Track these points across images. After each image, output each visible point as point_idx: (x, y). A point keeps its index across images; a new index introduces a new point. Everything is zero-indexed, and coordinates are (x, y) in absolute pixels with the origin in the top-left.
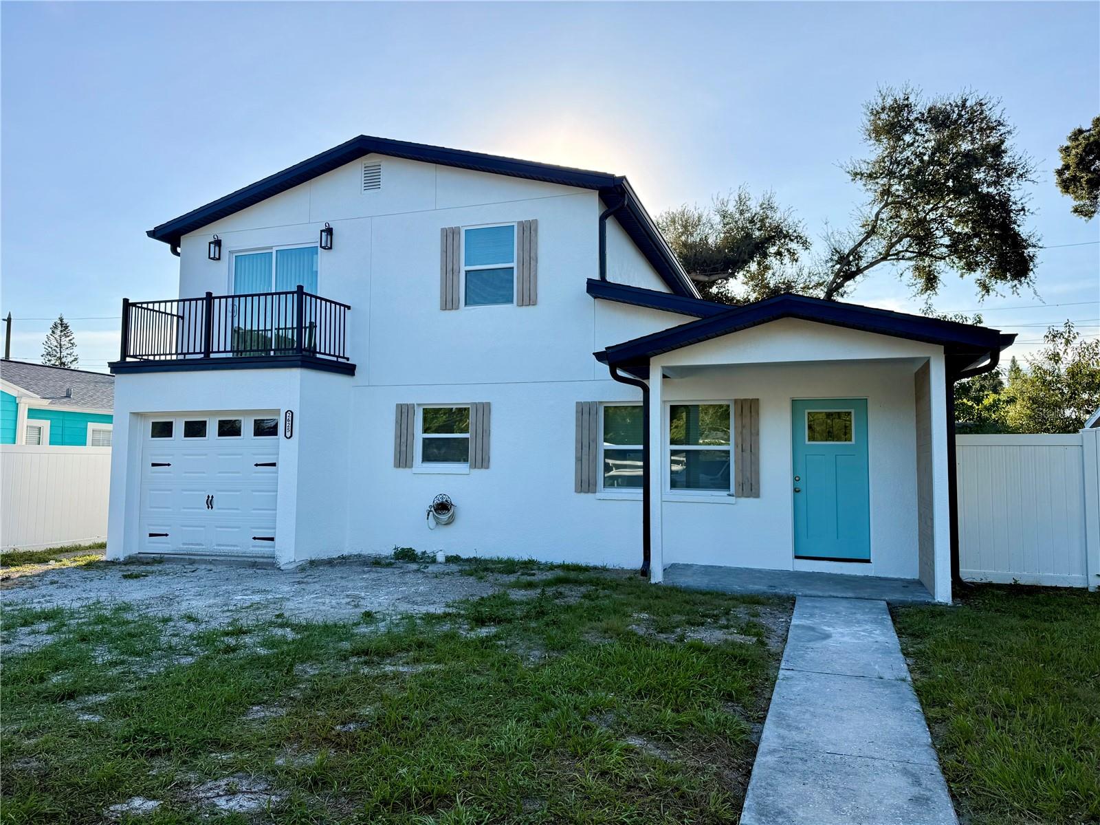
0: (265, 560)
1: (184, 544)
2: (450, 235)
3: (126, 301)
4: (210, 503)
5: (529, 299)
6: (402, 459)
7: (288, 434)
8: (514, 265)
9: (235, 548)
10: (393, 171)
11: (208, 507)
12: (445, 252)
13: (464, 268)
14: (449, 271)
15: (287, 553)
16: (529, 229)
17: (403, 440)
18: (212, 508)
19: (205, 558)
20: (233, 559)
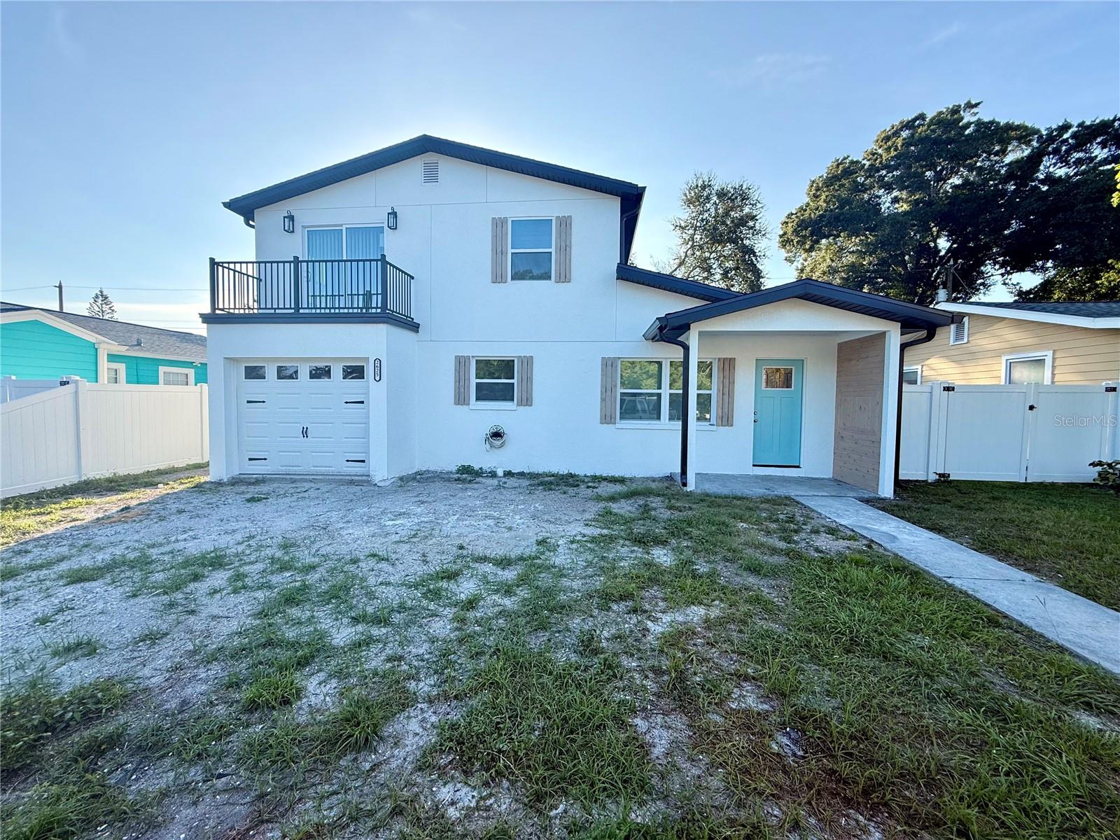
0: (360, 478)
1: (282, 466)
2: (499, 224)
3: (212, 260)
4: (305, 433)
5: (564, 277)
6: (461, 399)
7: (378, 378)
8: (553, 250)
9: (331, 469)
10: (448, 167)
11: (304, 437)
12: (495, 236)
13: (510, 251)
14: (498, 252)
15: (381, 471)
16: (565, 223)
17: (462, 383)
18: (307, 437)
19: (306, 477)
20: (331, 477)
